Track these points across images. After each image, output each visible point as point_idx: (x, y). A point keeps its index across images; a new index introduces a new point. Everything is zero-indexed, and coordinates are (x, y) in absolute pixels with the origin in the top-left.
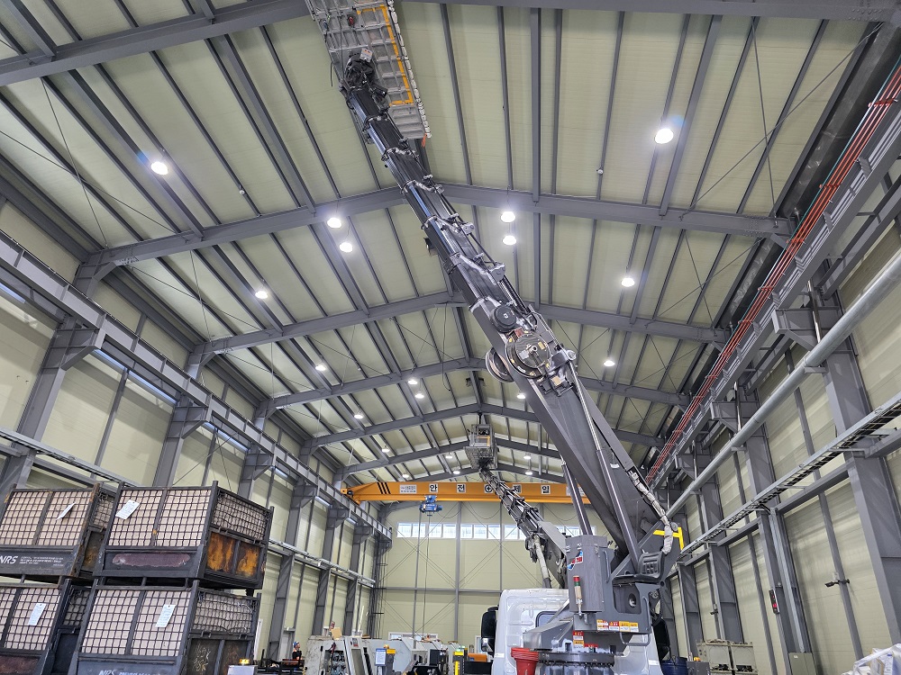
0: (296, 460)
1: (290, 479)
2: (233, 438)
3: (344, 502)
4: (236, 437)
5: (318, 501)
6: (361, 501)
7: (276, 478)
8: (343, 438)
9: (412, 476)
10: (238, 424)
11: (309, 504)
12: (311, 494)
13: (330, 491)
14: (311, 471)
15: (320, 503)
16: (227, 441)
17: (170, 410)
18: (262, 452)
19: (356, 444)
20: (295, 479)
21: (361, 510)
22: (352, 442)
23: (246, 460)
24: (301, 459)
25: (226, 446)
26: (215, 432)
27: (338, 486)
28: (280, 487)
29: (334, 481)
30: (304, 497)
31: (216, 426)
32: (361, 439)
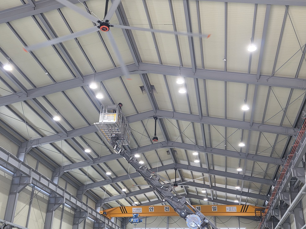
0: (76, 199)
1: (73, 208)
2: (42, 189)
3: (103, 219)
4: (44, 188)
5: (88, 219)
6: (111, 218)
7: (65, 208)
8: (101, 185)
9: (140, 202)
10: (45, 182)
11: (83, 221)
12: (84, 216)
13: (94, 214)
14: (84, 204)
15: (89, 220)
16: (40, 191)
17: (11, 178)
18: (58, 196)
19: (108, 187)
20: (75, 209)
21: (112, 223)
22: (105, 187)
23: (49, 200)
24: (78, 197)
25: (39, 194)
26: (33, 187)
27: (99, 210)
28: (68, 213)
29: (96, 208)
30: (80, 218)
31: (34, 184)
32: (111, 185)
